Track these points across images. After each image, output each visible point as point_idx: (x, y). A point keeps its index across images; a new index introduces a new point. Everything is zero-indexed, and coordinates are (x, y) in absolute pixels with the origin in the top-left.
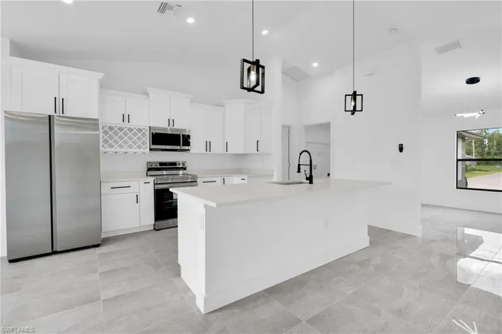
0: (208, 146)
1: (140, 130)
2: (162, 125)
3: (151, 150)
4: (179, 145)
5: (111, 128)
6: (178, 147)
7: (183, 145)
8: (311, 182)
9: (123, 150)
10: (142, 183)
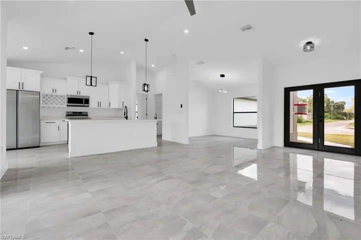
0: (99, 104)
1: (62, 96)
2: (73, 93)
3: (67, 106)
4: (83, 103)
5: (47, 95)
6: (82, 105)
7: (85, 103)
8: (127, 119)
9: (53, 105)
10: (61, 121)
